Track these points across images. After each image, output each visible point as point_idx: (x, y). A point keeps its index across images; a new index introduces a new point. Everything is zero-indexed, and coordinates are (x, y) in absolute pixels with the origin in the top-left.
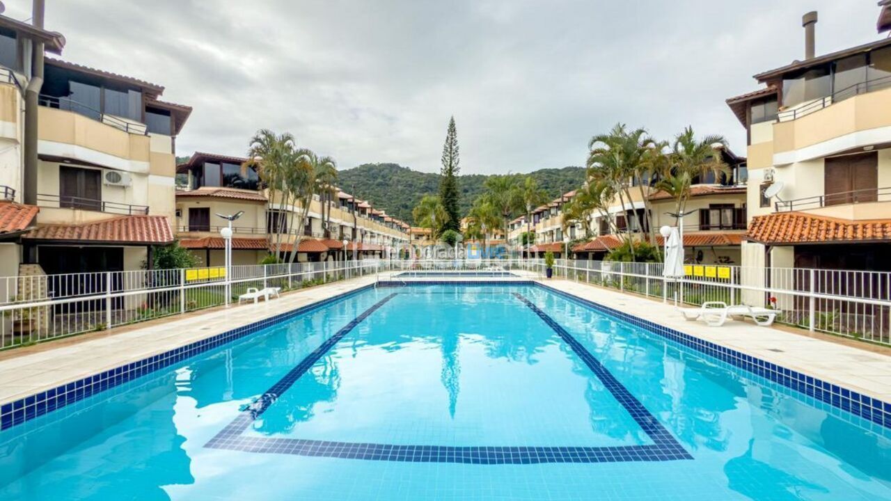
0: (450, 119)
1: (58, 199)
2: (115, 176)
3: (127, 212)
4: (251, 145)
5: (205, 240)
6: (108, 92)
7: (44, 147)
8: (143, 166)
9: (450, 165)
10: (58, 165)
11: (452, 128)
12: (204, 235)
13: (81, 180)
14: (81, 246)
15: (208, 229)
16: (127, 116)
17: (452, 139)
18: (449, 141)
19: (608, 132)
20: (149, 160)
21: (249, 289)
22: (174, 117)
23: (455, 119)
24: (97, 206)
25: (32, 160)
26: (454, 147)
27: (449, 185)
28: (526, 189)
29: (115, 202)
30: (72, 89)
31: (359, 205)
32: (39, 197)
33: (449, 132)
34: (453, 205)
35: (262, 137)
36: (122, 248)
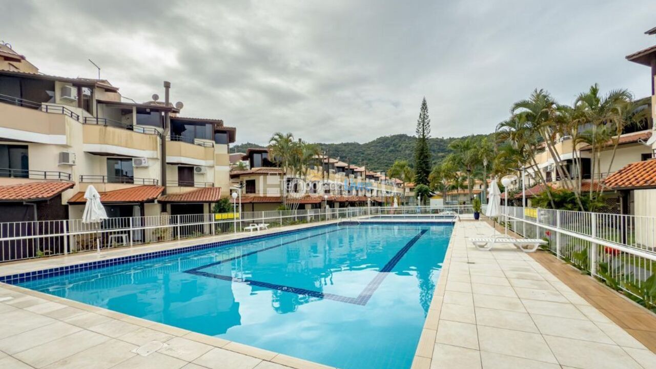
0: (422, 100)
1: (177, 182)
2: (199, 168)
3: (204, 186)
4: (270, 143)
5: (251, 198)
6: (198, 127)
7: (169, 159)
8: (210, 163)
9: (423, 135)
10: (176, 167)
11: (424, 106)
12: (252, 195)
13: (186, 172)
14: (185, 204)
15: (254, 192)
16: (205, 138)
17: (424, 114)
18: (422, 117)
19: (528, 98)
20: (214, 159)
21: (251, 225)
22: (230, 135)
23: (426, 99)
24: (192, 185)
25: (164, 165)
26: (426, 121)
27: (422, 150)
28: (482, 148)
29: (199, 181)
30: (186, 128)
31: (355, 170)
32: (167, 182)
33: (422, 110)
34: (426, 165)
35: (277, 137)
36: (203, 205)
